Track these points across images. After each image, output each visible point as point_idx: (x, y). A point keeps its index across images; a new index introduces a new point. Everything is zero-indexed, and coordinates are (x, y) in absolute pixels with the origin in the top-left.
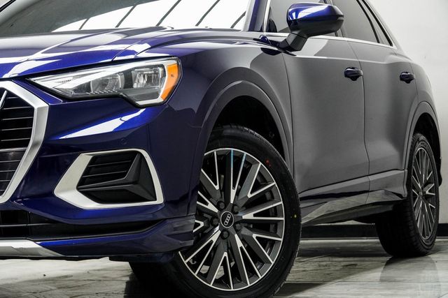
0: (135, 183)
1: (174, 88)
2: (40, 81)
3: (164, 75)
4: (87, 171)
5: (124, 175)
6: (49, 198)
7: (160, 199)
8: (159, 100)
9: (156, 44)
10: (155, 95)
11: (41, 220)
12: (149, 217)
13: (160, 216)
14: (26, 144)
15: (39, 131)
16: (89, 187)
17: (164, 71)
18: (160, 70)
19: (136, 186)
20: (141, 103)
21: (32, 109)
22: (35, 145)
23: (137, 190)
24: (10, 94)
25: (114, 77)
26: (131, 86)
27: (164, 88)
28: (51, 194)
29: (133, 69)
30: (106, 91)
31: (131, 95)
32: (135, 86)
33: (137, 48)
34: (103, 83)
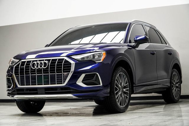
0: (95, 81)
1: (105, 58)
2: (73, 57)
3: (102, 55)
4: (84, 78)
5: (93, 79)
6: (75, 84)
7: (101, 85)
8: (101, 61)
9: (101, 48)
10: (100, 60)
11: (73, 89)
12: (99, 89)
13: (101, 89)
14: (70, 72)
15: (73, 69)
16: (84, 82)
17: (102, 54)
18: (101, 54)
19: (96, 81)
20: (97, 62)
21: (71, 63)
22: (72, 72)
24: (65, 60)
25: (90, 56)
26: (94, 58)
27: (102, 58)
28: (76, 83)
29: (95, 54)
30: (88, 59)
31: (94, 60)
32: (95, 58)
33: (96, 48)
34: (88, 57)
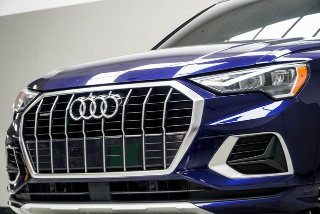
0: (271, 158)
1: (303, 85)
3: (295, 75)
4: (235, 149)
5: (262, 152)
6: (206, 170)
7: (291, 171)
8: (291, 94)
10: (288, 91)
11: (198, 187)
12: (283, 185)
13: (292, 184)
14: (186, 128)
15: (196, 120)
16: (236, 162)
17: (296, 72)
18: (293, 71)
19: (272, 161)
20: (276, 97)
21: (191, 102)
22: (194, 130)
23: (273, 163)
24: (175, 90)
25: (257, 77)
26: (271, 84)
27: (295, 85)
28: (206, 167)
29: (273, 71)
30: (252, 88)
31: (269, 91)
32: (274, 84)
33: (277, 53)
34: (250, 82)
